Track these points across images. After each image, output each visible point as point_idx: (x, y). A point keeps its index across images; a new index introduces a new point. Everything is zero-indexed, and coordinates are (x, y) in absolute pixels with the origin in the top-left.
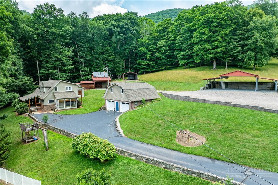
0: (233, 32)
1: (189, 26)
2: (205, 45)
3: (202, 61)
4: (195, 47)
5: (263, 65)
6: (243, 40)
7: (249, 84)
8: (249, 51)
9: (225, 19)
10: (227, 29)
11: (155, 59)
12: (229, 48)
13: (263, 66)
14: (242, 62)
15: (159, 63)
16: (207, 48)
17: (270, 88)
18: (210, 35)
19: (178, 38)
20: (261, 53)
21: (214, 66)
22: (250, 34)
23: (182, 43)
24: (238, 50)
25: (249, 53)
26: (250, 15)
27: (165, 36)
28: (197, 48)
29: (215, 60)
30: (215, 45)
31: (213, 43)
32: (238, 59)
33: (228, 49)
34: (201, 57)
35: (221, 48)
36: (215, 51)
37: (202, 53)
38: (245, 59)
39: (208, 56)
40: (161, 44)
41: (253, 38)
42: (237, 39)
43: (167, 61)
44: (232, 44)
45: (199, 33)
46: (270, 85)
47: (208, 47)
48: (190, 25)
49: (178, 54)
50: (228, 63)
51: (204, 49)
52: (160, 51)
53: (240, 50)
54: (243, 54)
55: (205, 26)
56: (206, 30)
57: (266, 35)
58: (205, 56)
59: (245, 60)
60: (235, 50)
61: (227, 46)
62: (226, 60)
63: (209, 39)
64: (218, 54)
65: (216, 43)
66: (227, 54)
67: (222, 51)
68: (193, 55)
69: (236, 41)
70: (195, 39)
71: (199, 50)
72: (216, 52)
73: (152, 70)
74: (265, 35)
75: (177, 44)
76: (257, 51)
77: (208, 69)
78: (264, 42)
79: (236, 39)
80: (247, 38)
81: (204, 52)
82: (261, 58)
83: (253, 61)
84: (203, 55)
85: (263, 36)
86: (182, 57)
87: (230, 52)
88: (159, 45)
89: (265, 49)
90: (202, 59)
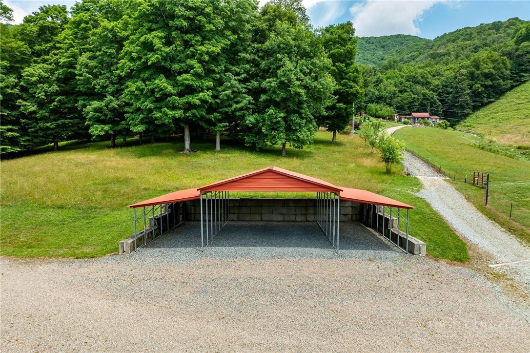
0: (231, 54)
1: (113, 27)
2: (157, 81)
3: (151, 128)
4: (127, 87)
5: (303, 142)
6: (254, 76)
7: (291, 204)
8: (272, 107)
9: (207, 10)
10: (214, 40)
11: (18, 118)
12: (223, 95)
13: (304, 147)
14: (255, 133)
15: (32, 130)
16: (161, 90)
17: (350, 216)
18: (167, 53)
19: (83, 58)
20: (300, 114)
21: (187, 144)
22: (272, 63)
23: (96, 76)
24: (245, 101)
25: (271, 111)
26: (268, 16)
27: (47, 53)
28: (133, 89)
29: (188, 126)
30: (186, 82)
31: (179, 78)
32: (247, 126)
33: (220, 99)
34: (148, 115)
35: (201, 94)
36: (184, 100)
37: (149, 104)
38: (262, 126)
39: (167, 115)
40: (33, 75)
41: (280, 72)
42: (241, 74)
43: (58, 126)
44: (229, 84)
45: (137, 46)
46: (350, 209)
47: (164, 87)
48: (116, 26)
49: (85, 106)
50: (221, 135)
51: (152, 91)
52: (32, 96)
53: (250, 103)
54: (256, 114)
55: (154, 26)
56: (156, 37)
57: (307, 68)
58: (159, 115)
59: (264, 130)
60: (237, 103)
61: (217, 91)
62: (217, 129)
63: (168, 64)
64: (194, 111)
65: (186, 78)
66: (218, 113)
67: (204, 101)
68: (126, 109)
69: (239, 78)
70: (125, 63)
71: (140, 94)
72: (188, 103)
73: (9, 151)
74: (305, 68)
75: (81, 75)
76: (289, 106)
77: (171, 151)
78: (305, 87)
79: (238, 74)
80: (266, 73)
81: (155, 102)
82: (300, 127)
83: (282, 132)
84: (150, 111)
85: (301, 70)
86: (97, 114)
87: (226, 107)
88: (28, 76)
89: (307, 103)
90: (149, 121)
